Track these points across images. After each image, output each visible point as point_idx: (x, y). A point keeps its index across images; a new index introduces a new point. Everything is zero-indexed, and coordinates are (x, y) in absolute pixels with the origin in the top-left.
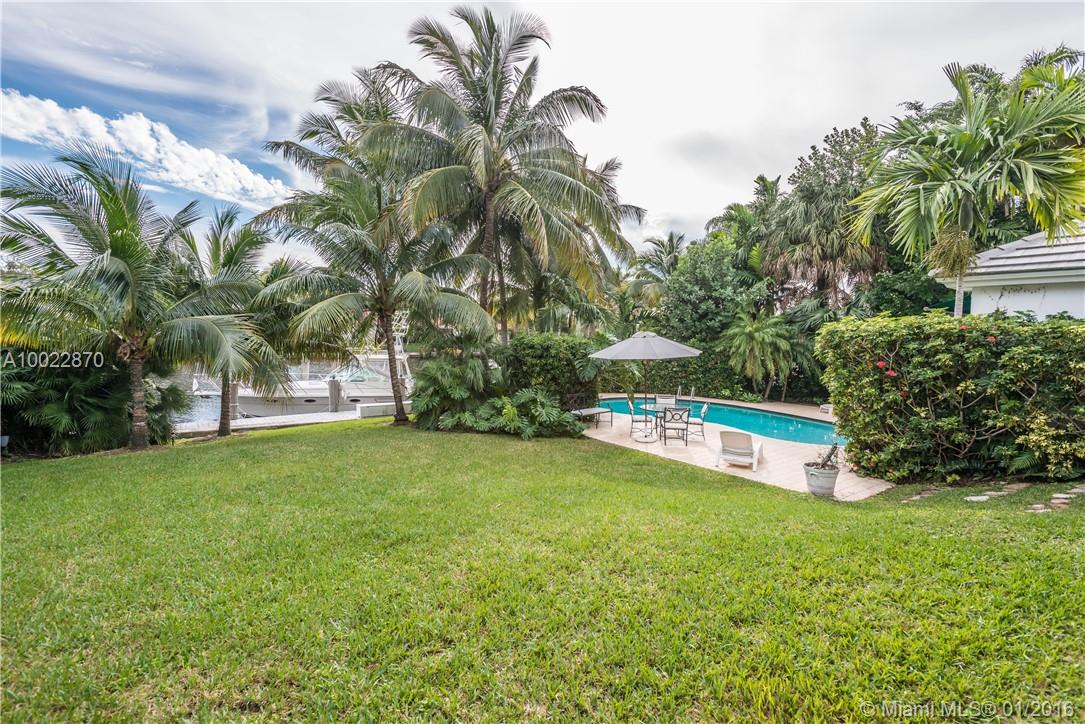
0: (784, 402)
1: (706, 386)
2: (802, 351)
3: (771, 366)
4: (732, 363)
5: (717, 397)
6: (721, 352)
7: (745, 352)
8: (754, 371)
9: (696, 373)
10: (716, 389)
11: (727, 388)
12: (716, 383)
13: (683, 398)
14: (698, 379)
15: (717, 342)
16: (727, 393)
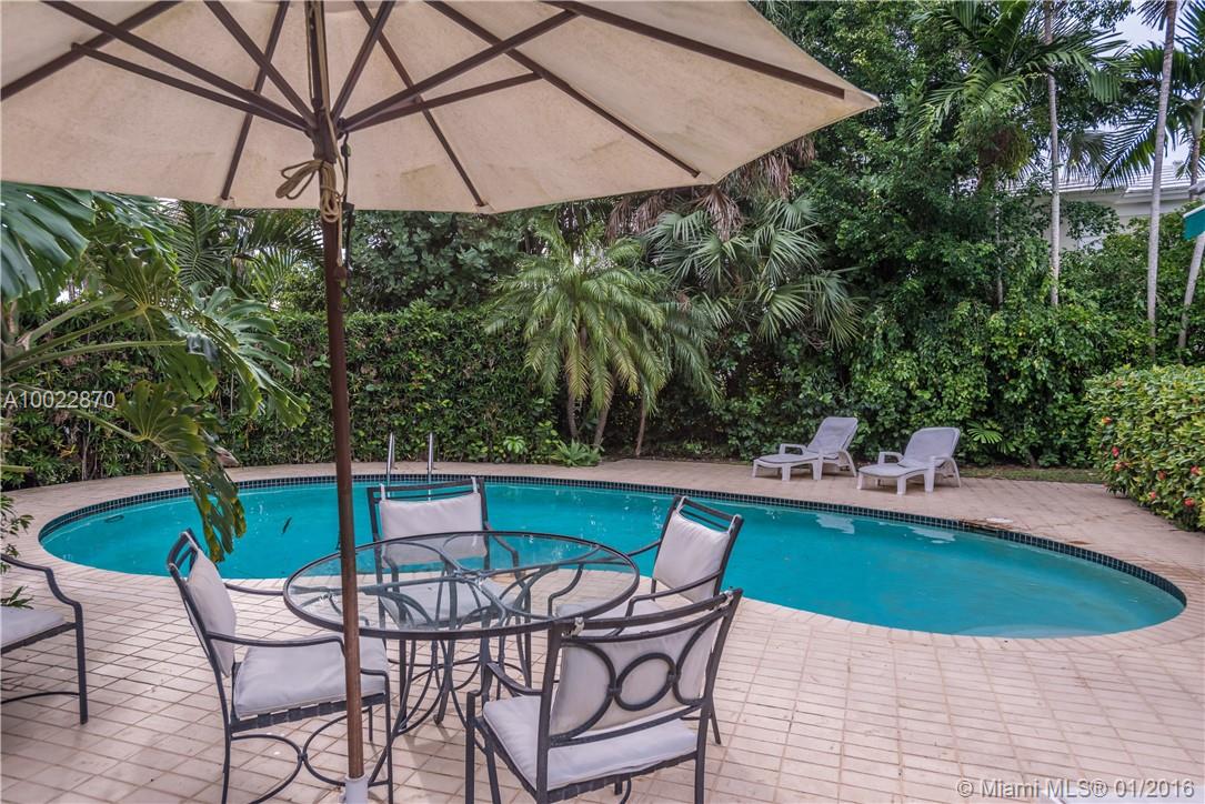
0: (642, 456)
1: (458, 430)
2: (686, 330)
3: (626, 367)
4: (533, 360)
5: (489, 459)
6: (498, 335)
7: (564, 330)
8: (588, 381)
9: (430, 395)
10: (486, 436)
11: (516, 431)
12: (487, 421)
13: (402, 469)
14: (439, 412)
15: (484, 309)
16: (518, 445)
